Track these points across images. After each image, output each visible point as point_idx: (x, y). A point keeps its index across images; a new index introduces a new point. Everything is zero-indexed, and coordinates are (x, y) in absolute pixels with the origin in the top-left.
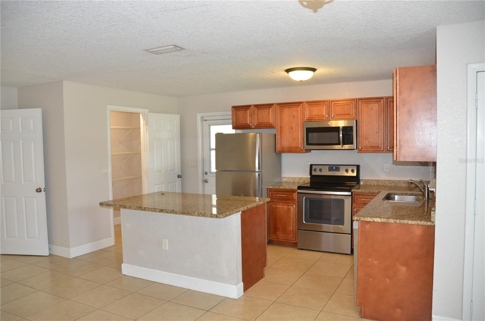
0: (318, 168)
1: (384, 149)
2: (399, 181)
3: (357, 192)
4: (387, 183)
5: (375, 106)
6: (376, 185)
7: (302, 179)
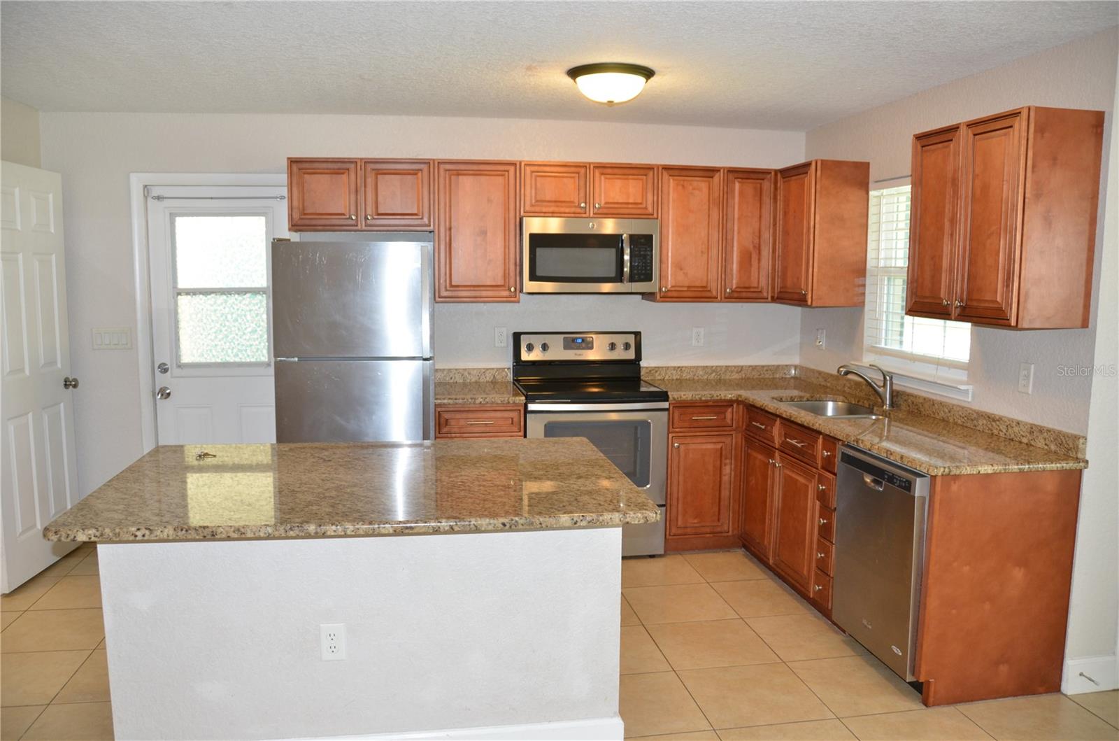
0: (537, 341)
1: (719, 294)
2: (726, 366)
3: (684, 400)
4: (701, 373)
5: (700, 189)
6: (677, 379)
7: (488, 372)
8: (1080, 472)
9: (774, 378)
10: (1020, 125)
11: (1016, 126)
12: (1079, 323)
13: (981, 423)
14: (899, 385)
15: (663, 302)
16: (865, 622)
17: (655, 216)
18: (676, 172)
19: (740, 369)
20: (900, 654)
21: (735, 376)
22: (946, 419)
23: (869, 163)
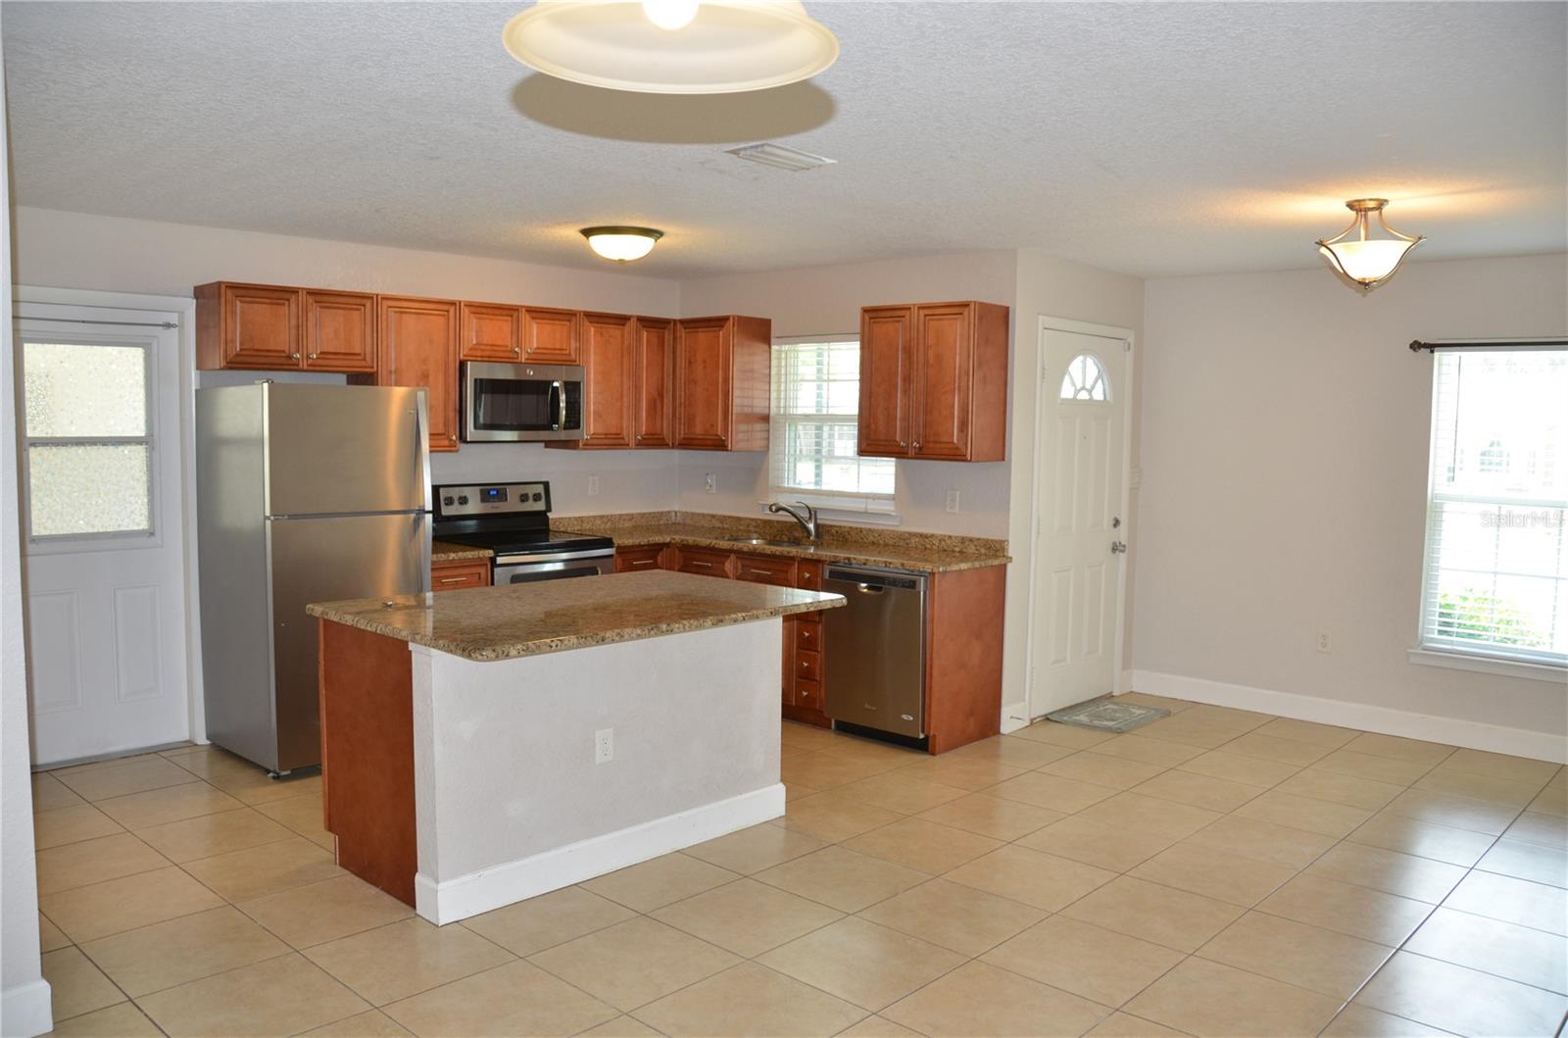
8: (1005, 566)
9: (659, 525)
10: (971, 314)
11: (966, 313)
12: (1000, 457)
13: (913, 541)
14: (823, 518)
15: (586, 449)
16: (867, 706)
17: (578, 363)
18: (595, 319)
19: (631, 517)
20: (911, 718)
21: (627, 524)
22: (876, 541)
23: (770, 320)
